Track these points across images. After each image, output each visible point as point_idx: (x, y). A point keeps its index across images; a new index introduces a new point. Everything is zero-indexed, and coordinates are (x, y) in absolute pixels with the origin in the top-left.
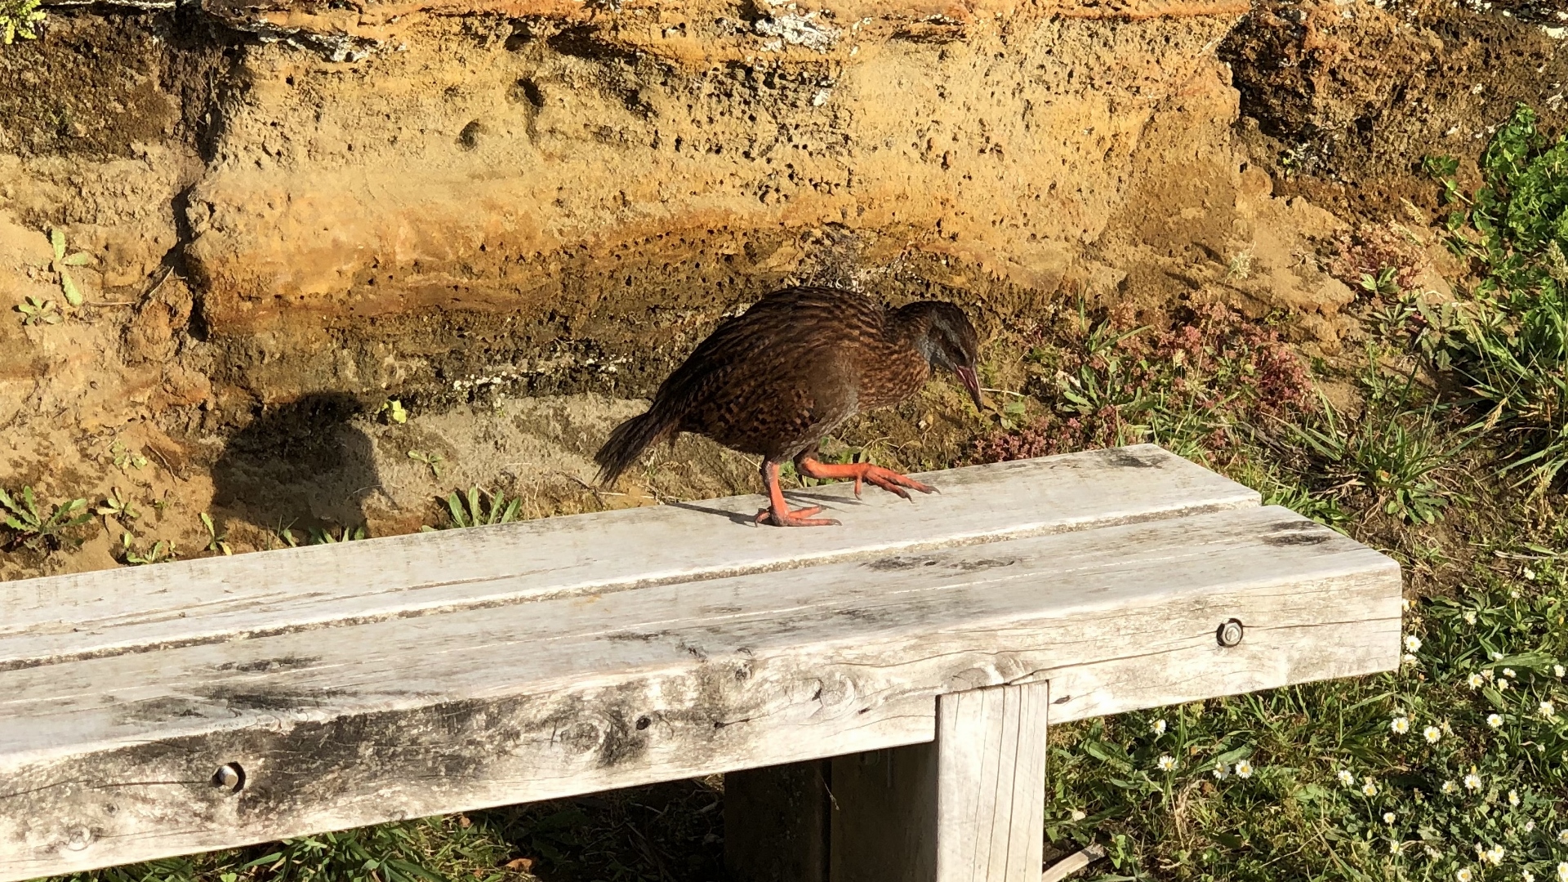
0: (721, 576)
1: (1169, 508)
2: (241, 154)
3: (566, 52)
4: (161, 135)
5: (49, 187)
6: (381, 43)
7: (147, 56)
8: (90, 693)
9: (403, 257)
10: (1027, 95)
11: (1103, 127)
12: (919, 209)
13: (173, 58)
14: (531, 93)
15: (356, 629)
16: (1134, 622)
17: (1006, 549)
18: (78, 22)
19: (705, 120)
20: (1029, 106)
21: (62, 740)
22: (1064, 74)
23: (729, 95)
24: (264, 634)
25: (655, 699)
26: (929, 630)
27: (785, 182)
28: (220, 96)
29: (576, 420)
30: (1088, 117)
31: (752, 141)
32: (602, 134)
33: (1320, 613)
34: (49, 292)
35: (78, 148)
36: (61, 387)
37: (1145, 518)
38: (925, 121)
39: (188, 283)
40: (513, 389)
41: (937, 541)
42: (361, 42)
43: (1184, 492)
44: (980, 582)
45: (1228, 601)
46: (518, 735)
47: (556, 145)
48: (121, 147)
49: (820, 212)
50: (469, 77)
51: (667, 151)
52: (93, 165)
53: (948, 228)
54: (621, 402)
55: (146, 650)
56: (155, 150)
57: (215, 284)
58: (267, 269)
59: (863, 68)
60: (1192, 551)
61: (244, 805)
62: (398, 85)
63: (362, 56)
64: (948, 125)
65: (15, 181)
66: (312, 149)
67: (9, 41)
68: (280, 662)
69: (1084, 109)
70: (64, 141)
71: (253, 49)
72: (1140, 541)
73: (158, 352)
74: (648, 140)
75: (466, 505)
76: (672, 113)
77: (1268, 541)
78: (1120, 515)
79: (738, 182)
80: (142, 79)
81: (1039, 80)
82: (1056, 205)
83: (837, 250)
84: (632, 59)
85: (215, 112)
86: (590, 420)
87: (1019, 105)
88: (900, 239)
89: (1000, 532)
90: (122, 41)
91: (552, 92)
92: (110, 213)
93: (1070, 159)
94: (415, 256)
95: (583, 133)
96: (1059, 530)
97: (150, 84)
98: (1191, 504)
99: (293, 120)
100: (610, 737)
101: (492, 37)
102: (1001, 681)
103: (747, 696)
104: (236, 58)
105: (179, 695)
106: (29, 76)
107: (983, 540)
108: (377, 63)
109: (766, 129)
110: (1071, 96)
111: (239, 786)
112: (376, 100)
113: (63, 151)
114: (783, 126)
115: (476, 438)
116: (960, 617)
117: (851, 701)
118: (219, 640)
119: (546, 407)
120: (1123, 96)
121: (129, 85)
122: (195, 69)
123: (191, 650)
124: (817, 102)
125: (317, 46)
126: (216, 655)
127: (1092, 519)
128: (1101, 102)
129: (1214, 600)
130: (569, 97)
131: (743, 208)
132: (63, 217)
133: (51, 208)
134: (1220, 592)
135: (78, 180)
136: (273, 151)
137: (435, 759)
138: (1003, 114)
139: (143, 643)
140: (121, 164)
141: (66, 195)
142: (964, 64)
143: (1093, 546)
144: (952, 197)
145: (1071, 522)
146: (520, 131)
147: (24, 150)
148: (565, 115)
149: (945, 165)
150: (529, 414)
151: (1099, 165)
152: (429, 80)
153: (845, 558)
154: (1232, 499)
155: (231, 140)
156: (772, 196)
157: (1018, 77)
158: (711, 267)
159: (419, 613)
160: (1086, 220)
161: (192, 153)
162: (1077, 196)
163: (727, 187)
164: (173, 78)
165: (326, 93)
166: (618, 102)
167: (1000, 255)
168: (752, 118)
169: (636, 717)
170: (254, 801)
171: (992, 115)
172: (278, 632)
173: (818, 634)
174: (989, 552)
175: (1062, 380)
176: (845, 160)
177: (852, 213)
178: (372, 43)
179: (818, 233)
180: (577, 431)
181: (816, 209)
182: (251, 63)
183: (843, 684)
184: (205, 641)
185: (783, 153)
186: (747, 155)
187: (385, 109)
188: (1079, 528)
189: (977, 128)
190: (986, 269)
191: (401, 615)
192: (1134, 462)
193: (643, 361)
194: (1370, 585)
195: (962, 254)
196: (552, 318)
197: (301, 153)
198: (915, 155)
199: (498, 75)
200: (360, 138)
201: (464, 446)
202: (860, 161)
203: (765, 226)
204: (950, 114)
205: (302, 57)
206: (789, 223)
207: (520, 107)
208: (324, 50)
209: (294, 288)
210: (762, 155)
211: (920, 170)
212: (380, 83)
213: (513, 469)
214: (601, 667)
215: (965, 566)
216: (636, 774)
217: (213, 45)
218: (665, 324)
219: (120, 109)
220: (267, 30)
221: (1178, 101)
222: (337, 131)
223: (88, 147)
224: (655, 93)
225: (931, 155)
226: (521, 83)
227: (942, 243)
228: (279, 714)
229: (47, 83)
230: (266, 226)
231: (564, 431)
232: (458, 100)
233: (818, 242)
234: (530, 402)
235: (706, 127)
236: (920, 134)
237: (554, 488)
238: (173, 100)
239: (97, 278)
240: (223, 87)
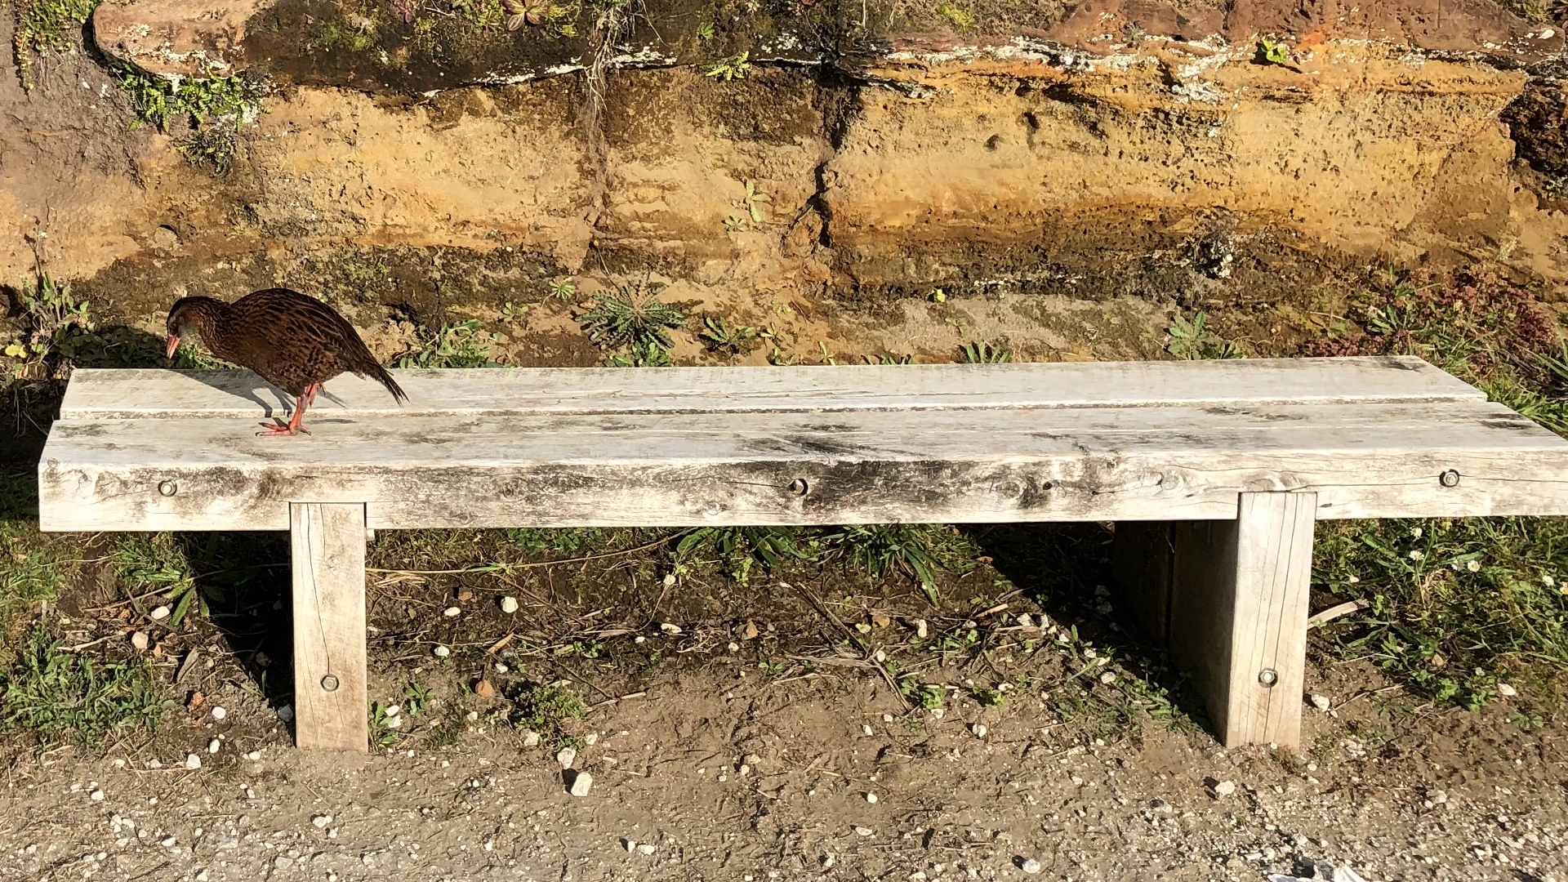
0: (1110, 406)
1: (1419, 397)
2: (856, 146)
3: (1053, 98)
4: (811, 134)
5: (747, 158)
6: (939, 89)
7: (804, 90)
8: (728, 432)
9: (946, 208)
10: (1359, 137)
11: (1413, 158)
12: (1278, 203)
13: (820, 92)
14: (1032, 121)
15: (885, 413)
16: (1378, 464)
17: (1298, 410)
18: (767, 70)
19: (1138, 141)
20: (1359, 144)
21: (707, 454)
22: (1385, 125)
23: (1154, 128)
24: (831, 411)
25: (1055, 473)
26: (1236, 452)
27: (1188, 181)
28: (845, 114)
29: (1050, 309)
30: (1402, 152)
31: (1168, 156)
32: (1074, 146)
33: (1517, 472)
34: (744, 214)
35: (764, 138)
36: (744, 266)
37: (1401, 401)
38: (1284, 150)
39: (821, 215)
40: (1013, 288)
41: (1254, 400)
42: (927, 88)
43: (1431, 387)
44: (1276, 427)
45: (1449, 458)
46: (970, 484)
47: (1046, 151)
48: (788, 139)
49: (1210, 199)
50: (993, 110)
51: (1113, 158)
52: (772, 147)
53: (1298, 214)
54: (1079, 301)
55: (764, 412)
56: (807, 141)
57: (835, 217)
58: (866, 211)
59: (1241, 116)
60: (1429, 425)
61: (806, 503)
62: (949, 112)
63: (928, 95)
64: (1300, 153)
65: (729, 154)
66: (897, 145)
67: (729, 79)
68: (836, 427)
69: (1399, 148)
70: (757, 134)
71: (864, 89)
72: (1393, 415)
73: (801, 251)
74: (1102, 151)
75: (977, 351)
76: (1118, 136)
77: (1485, 424)
78: (1383, 397)
79: (1158, 179)
80: (801, 103)
81: (1368, 128)
82: (1376, 205)
83: (1219, 222)
84: (1094, 104)
85: (842, 123)
86: (1059, 310)
87: (1352, 143)
88: (1264, 219)
89: (1297, 399)
90: (791, 81)
91: (1043, 120)
92: (780, 174)
93: (1388, 177)
94: (954, 208)
95: (1062, 145)
96: (1339, 402)
97: (806, 105)
98: (1435, 396)
99: (886, 129)
100: (1026, 491)
101: (1007, 88)
102: (1284, 488)
103: (1114, 478)
104: (854, 93)
105: (776, 438)
106: (739, 98)
107: (1285, 403)
108: (937, 99)
109: (1177, 148)
110: (1390, 140)
111: (804, 492)
112: (936, 120)
113: (756, 139)
114: (1188, 148)
115: (988, 315)
116: (1257, 447)
117: (1181, 489)
118: (806, 411)
119: (1031, 300)
120: (1427, 141)
121: (794, 105)
122: (832, 98)
123: (789, 415)
124: (1211, 134)
125: (901, 89)
126: (801, 419)
127: (1363, 398)
128: (1411, 144)
129: (1438, 456)
130: (1054, 124)
131: (1160, 194)
132: (753, 174)
133: (747, 169)
134: (1443, 452)
135: (762, 154)
136: (874, 145)
137: (919, 491)
138: (1341, 149)
139: (763, 408)
140: (788, 148)
141: (756, 163)
142: (1313, 117)
143: (1360, 415)
144: (1302, 196)
145: (1348, 398)
146: (1024, 142)
147: (735, 137)
148: (1052, 134)
149: (1297, 177)
150: (1021, 304)
151: (1409, 184)
152: (968, 110)
153: (1192, 404)
154: (1465, 396)
155: (850, 138)
156: (1179, 188)
157: (1352, 126)
158: (1137, 227)
159: (923, 409)
160: (1396, 216)
161: (828, 144)
162: (1392, 200)
163: (1150, 181)
164: (819, 103)
165: (906, 115)
166: (1085, 129)
167: (1333, 232)
168: (1168, 142)
169: (1043, 482)
170: (812, 502)
171: (1333, 148)
172: (839, 411)
173: (1162, 446)
174: (1286, 410)
175: (1372, 312)
176: (1228, 169)
177: (1231, 201)
178: (934, 88)
179: (1208, 212)
180: (1050, 316)
181: (1208, 198)
182: (863, 96)
183: (1177, 478)
184: (798, 411)
185: (1187, 163)
186: (1164, 163)
187: (941, 125)
188: (1352, 402)
189: (1321, 156)
190: (1323, 240)
191: (913, 409)
192: (1400, 366)
193: (1093, 278)
194: (1555, 459)
195: (1306, 231)
196: (1036, 249)
197: (890, 148)
198: (1277, 169)
199: (1011, 109)
200: (926, 141)
201: (979, 318)
202: (1238, 171)
203: (1173, 205)
204: (1302, 146)
205: (892, 94)
206: (1189, 205)
207: (1025, 128)
208: (906, 92)
209: (881, 222)
210: (1174, 163)
211: (1279, 179)
212: (938, 111)
213: (1008, 333)
214: (1024, 451)
215: (1269, 417)
216: (1042, 515)
217: (842, 86)
218: (1107, 259)
219: (788, 118)
220: (871, 79)
221: (1470, 146)
222: (912, 137)
223: (769, 137)
224: (1108, 124)
225: (1287, 170)
226: (1026, 114)
227: (1293, 223)
228: (829, 455)
229: (749, 102)
230: (867, 186)
231: (1042, 315)
232: (986, 123)
233: (1207, 217)
234: (1022, 297)
235: (1139, 145)
236: (1280, 157)
237: (1032, 347)
238: (818, 115)
239: (771, 208)
240: (847, 109)
